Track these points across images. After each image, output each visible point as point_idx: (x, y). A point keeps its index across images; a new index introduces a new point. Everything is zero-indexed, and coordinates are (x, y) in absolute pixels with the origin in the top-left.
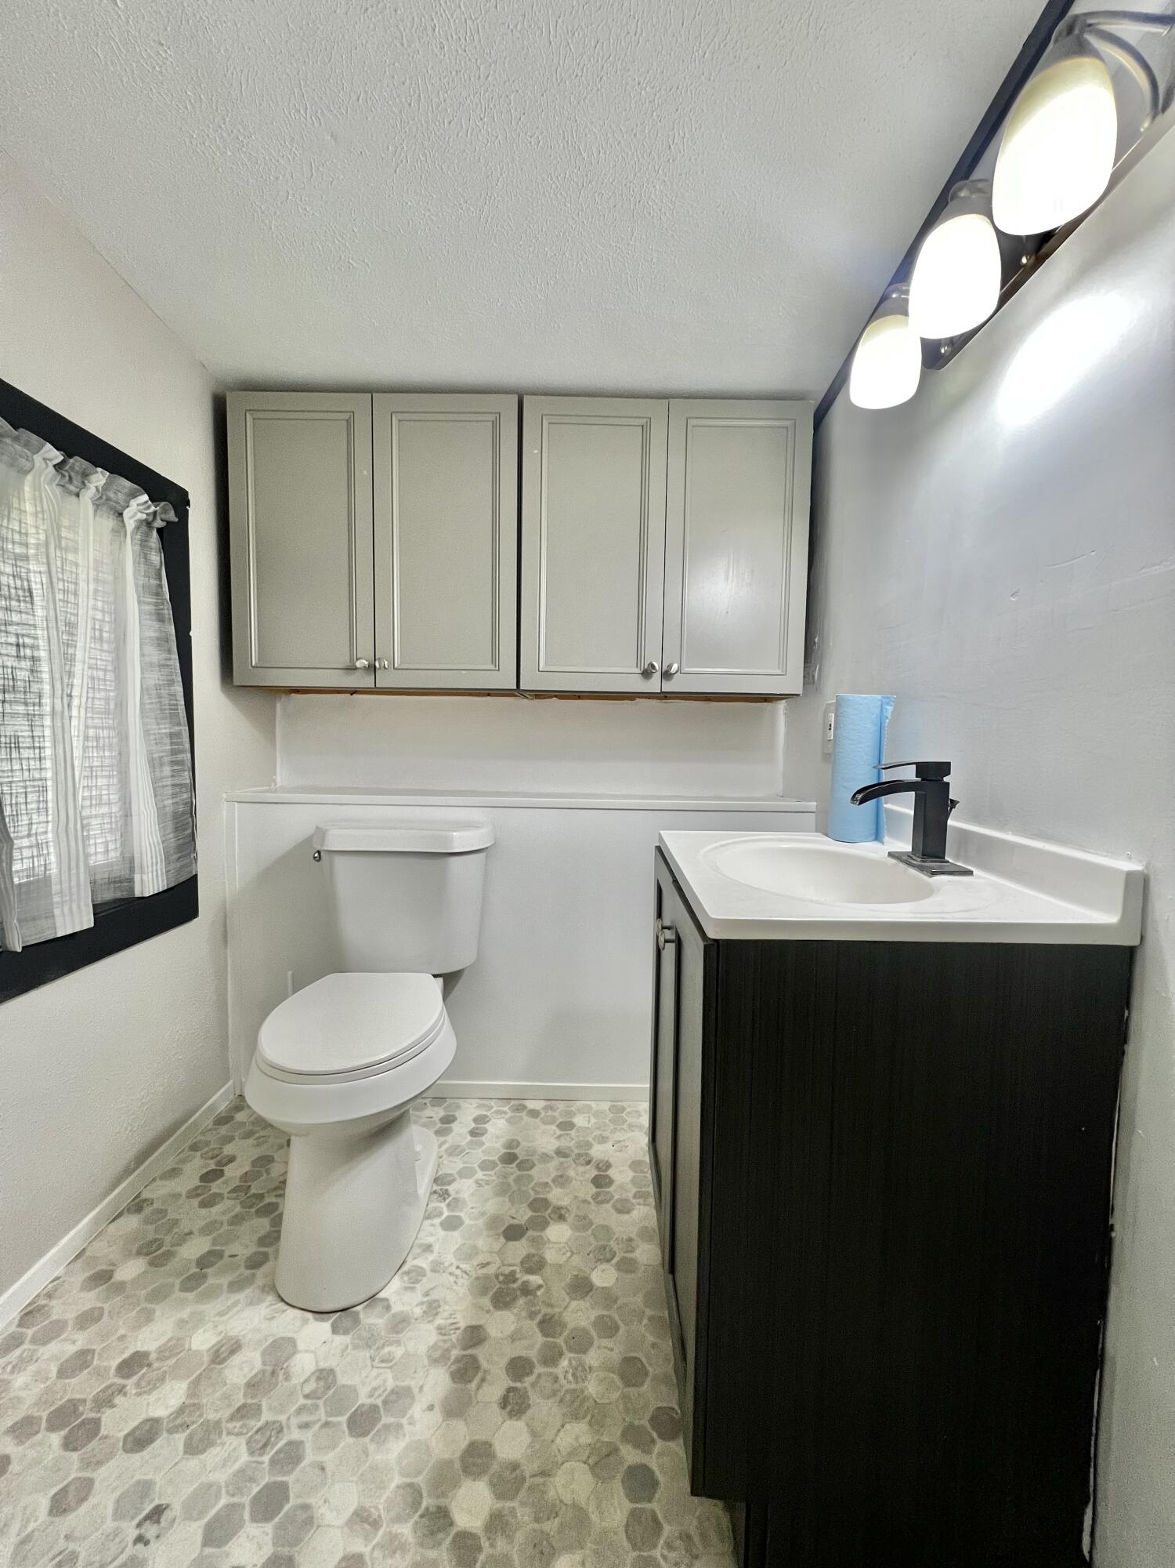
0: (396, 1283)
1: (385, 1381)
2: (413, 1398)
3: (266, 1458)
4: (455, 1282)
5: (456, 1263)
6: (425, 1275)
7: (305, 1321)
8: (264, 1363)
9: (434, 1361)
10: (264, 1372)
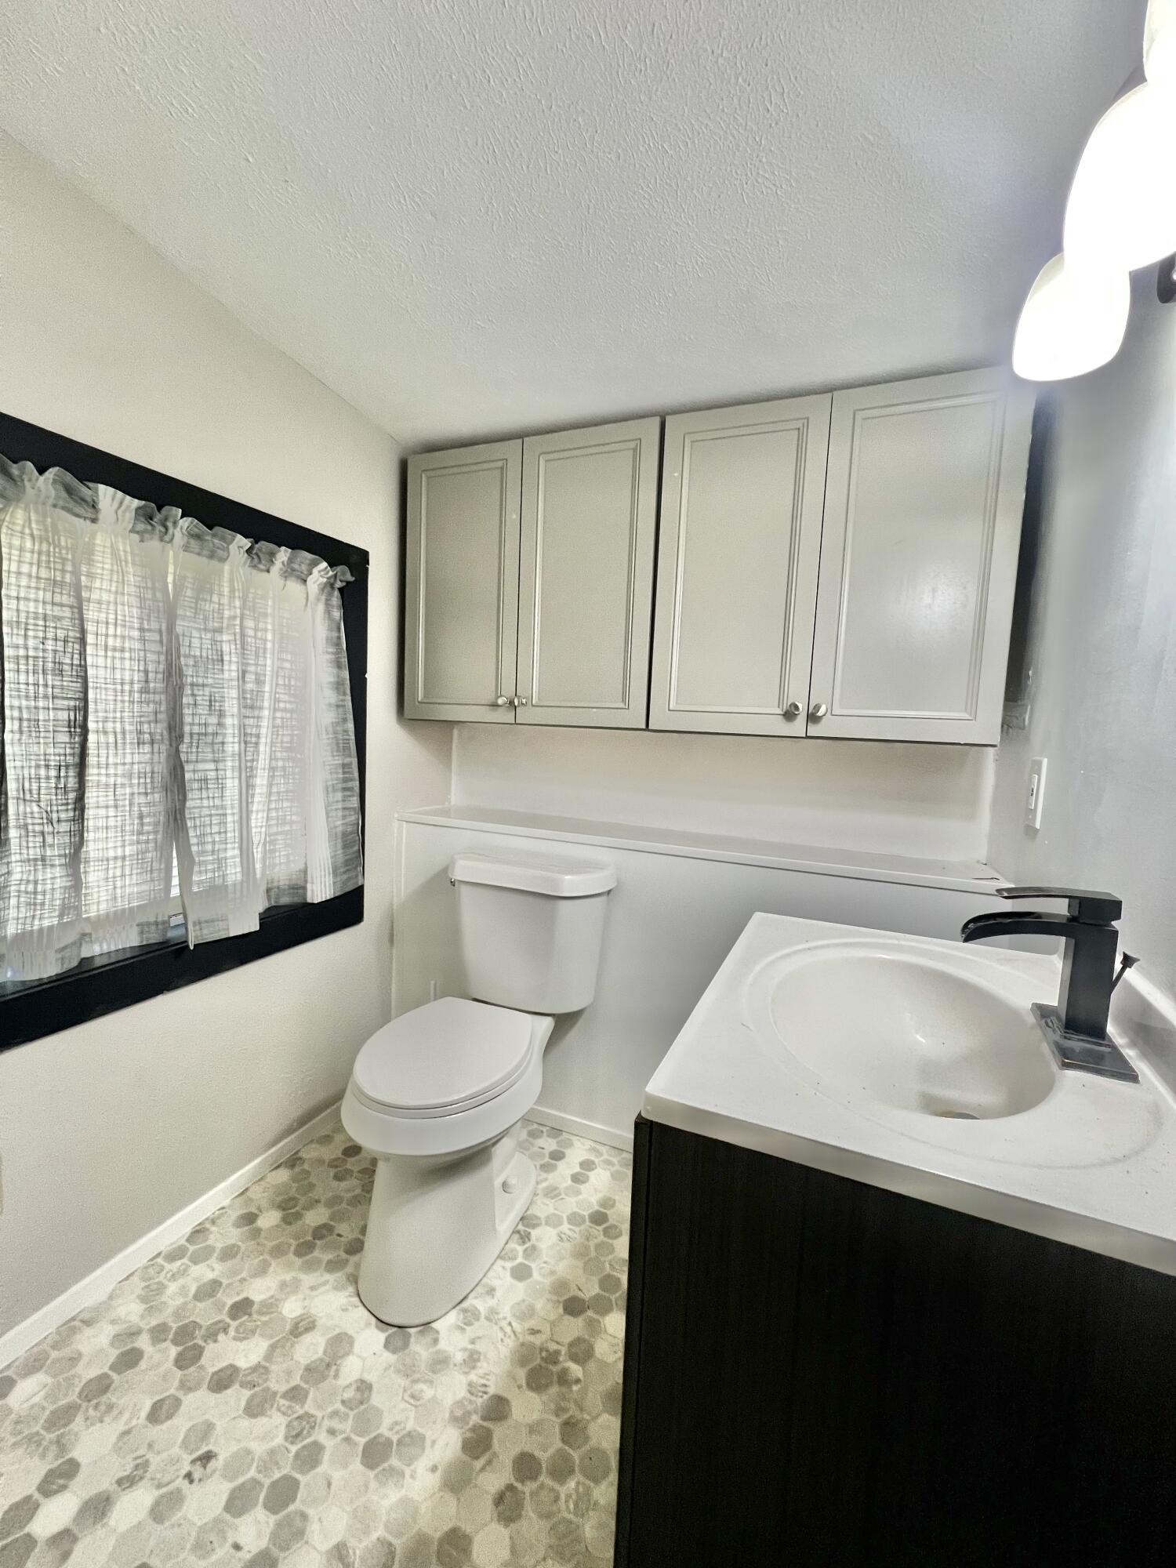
0: (453, 1317)
1: (407, 1418)
2: (423, 1449)
3: (294, 1449)
4: (502, 1340)
5: (509, 1318)
6: (478, 1320)
7: (368, 1325)
8: (325, 1352)
9: (455, 1420)
10: (322, 1360)
